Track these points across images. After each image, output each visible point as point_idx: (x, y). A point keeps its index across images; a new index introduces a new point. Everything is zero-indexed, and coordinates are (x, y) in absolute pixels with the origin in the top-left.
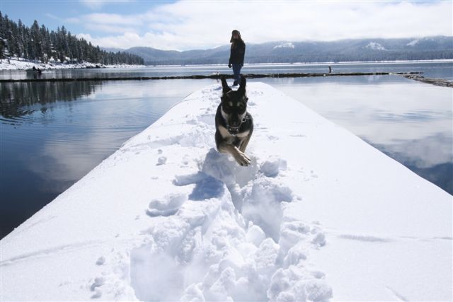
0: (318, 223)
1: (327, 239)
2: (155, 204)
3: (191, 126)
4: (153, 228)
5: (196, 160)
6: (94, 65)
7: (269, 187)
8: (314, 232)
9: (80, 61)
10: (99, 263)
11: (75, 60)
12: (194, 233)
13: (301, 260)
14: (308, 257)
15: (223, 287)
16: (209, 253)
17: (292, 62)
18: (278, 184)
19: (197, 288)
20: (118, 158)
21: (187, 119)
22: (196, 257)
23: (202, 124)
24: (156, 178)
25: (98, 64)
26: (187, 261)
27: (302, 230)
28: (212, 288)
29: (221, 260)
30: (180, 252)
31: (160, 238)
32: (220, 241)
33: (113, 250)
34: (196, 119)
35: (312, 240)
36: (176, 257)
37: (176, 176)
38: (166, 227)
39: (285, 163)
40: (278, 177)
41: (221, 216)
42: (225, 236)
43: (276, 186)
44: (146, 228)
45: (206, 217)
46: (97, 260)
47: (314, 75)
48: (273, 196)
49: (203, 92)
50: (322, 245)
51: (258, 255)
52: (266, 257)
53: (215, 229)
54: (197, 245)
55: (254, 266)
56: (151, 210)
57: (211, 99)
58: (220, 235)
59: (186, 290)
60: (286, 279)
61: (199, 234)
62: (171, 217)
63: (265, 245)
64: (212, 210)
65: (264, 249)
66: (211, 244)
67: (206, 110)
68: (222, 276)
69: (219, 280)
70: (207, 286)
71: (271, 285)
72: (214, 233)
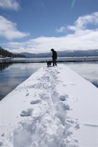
0: (77, 120)
1: (80, 126)
2: (23, 112)
3: (39, 81)
4: (22, 121)
5: (39, 94)
6: (9, 58)
7: (62, 105)
8: (76, 123)
9: (5, 57)
10: (3, 135)
11: (4, 56)
12: (36, 123)
13: (71, 134)
14: (73, 133)
15: (45, 143)
16: (41, 129)
17: (73, 57)
18: (65, 104)
19: (36, 143)
20: (14, 93)
21: (37, 78)
22: (36, 131)
23: (42, 80)
24: (25, 101)
25: (11, 58)
26: (33, 133)
27: (72, 122)
28: (41, 143)
29: (45, 132)
30: (31, 129)
31: (24, 125)
32: (45, 125)
33: (8, 130)
34: (40, 78)
35: (75, 126)
36: (30, 132)
37: (32, 101)
38: (26, 121)
39: (68, 96)
40: (66, 101)
41: (46, 116)
42: (47, 123)
43: (64, 104)
44: (20, 121)
45: (40, 116)
46: (2, 134)
47: (80, 61)
48: (64, 108)
49: (44, 68)
50: (78, 128)
51: (57, 130)
52: (60, 131)
53: (43, 120)
54: (37, 127)
55: (56, 135)
56: (22, 114)
57: (46, 71)
58: (45, 123)
59: (32, 144)
60: (65, 143)
61: (38, 123)
62: (28, 117)
63: (60, 127)
64: (42, 114)
65: (60, 128)
66: (42, 126)
67: (43, 75)
68: (44, 139)
69: (43, 140)
70: (40, 142)
71: (60, 144)
72: (43, 122)
